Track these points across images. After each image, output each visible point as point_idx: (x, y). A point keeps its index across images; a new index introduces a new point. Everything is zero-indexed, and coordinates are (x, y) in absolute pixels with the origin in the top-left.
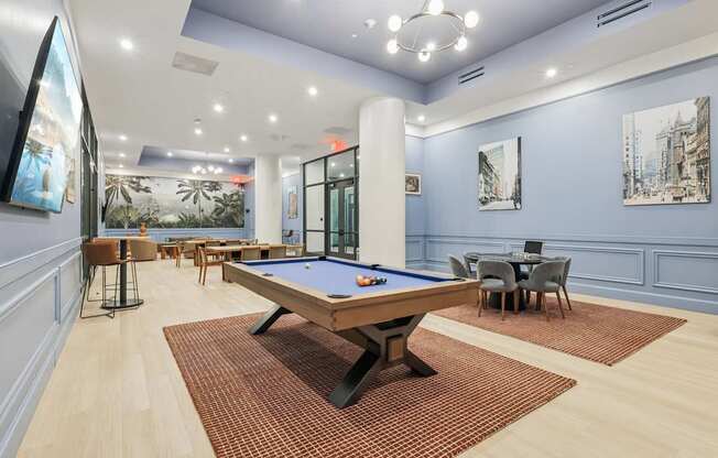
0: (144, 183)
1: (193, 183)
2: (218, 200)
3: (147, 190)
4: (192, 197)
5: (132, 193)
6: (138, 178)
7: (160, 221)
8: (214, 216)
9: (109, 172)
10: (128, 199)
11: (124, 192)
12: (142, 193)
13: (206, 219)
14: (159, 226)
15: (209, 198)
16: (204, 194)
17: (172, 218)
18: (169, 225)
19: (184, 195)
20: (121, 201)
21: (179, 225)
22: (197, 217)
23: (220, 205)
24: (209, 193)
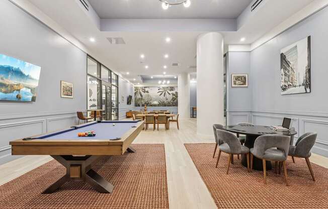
0: (146, 89)
1: (163, 88)
2: (173, 95)
3: (147, 92)
4: (163, 94)
5: (143, 93)
6: (145, 87)
7: (152, 104)
8: (172, 101)
9: (136, 86)
10: (141, 96)
11: (140, 93)
12: (146, 93)
13: (169, 103)
14: (152, 106)
15: (170, 94)
16: (168, 92)
17: (156, 103)
18: (155, 105)
19: (160, 93)
20: (139, 96)
21: (159, 105)
22: (165, 102)
23: (174, 96)
24: (170, 92)
